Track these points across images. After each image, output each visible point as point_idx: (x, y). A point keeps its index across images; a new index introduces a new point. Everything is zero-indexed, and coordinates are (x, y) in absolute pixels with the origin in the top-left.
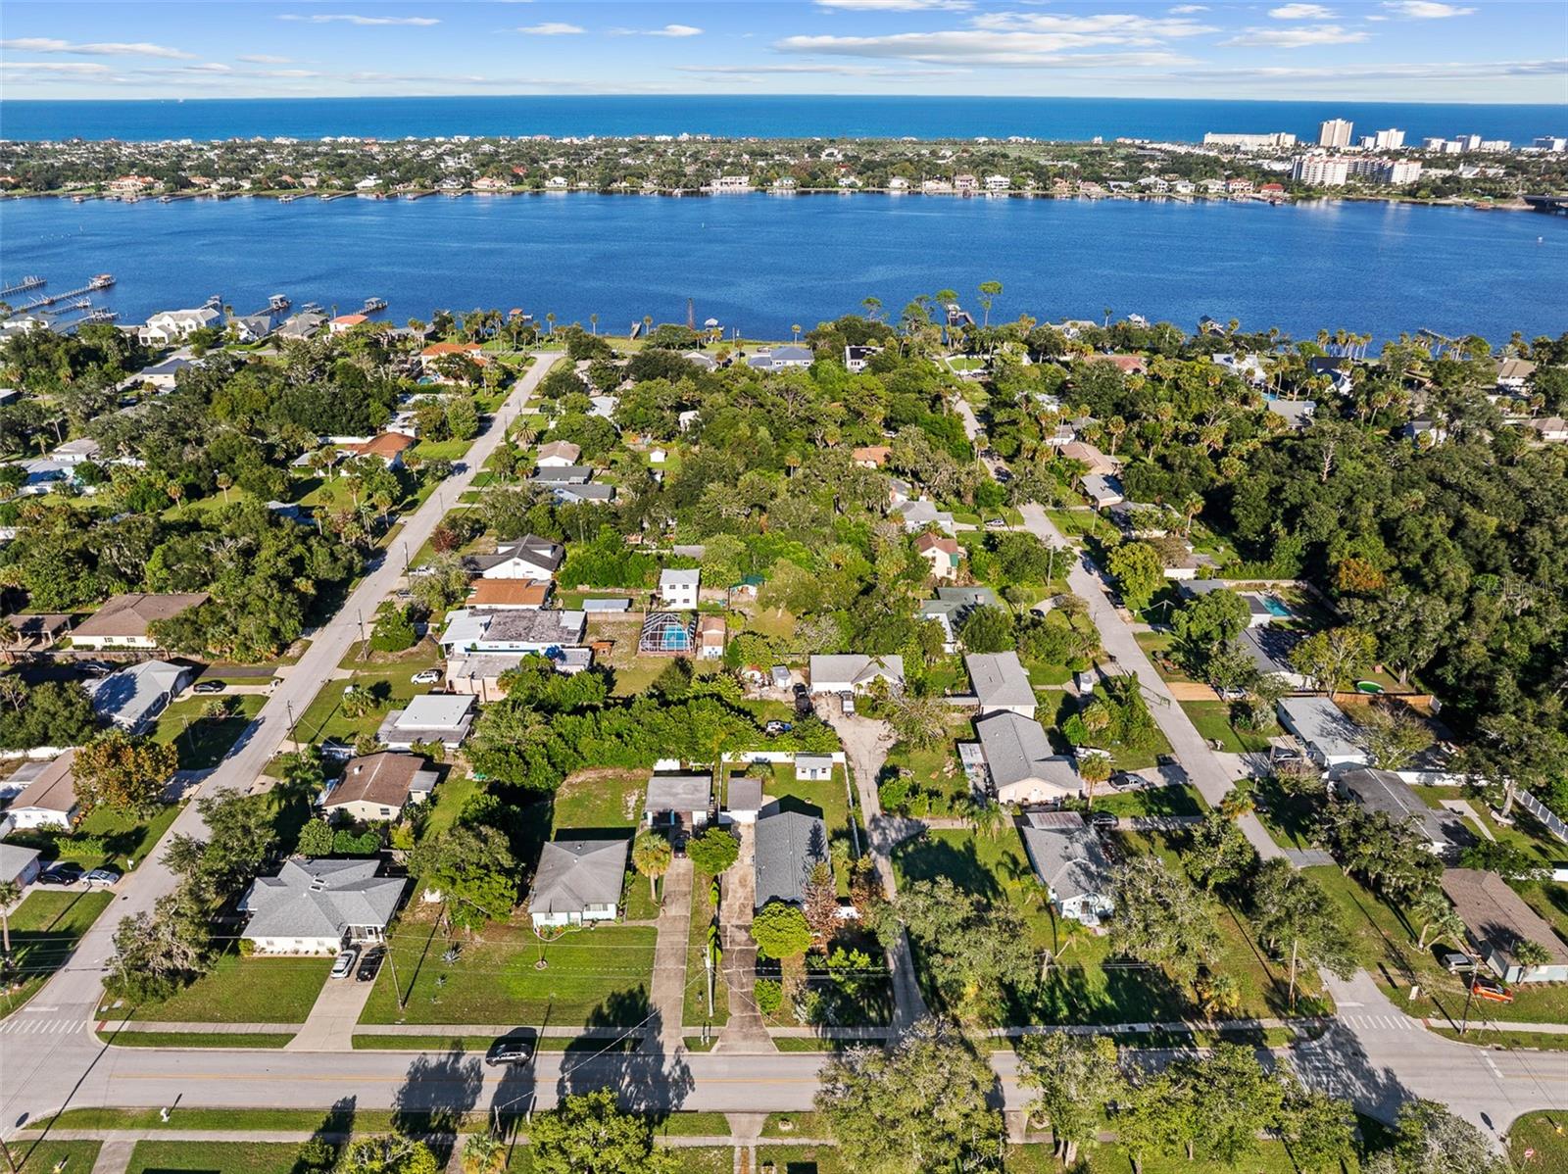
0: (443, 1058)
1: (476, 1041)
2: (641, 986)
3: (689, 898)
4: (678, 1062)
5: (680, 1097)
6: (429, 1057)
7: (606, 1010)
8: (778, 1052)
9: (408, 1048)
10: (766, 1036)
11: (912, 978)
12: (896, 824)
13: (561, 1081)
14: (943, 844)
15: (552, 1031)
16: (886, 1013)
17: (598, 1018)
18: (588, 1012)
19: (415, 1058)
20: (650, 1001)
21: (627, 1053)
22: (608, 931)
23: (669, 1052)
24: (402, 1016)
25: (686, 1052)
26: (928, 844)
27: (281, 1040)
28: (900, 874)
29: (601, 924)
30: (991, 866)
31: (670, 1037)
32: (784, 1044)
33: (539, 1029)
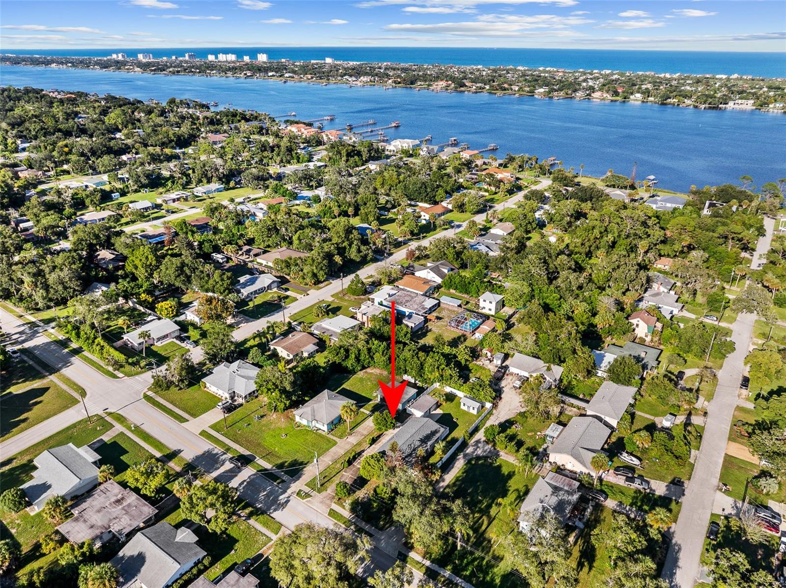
0: (219, 452)
1: (235, 452)
2: (308, 462)
4: (289, 497)
5: (275, 510)
6: (216, 449)
7: (286, 464)
8: (327, 515)
9: (213, 443)
10: (330, 506)
12: (486, 448)
13: (245, 481)
14: (500, 467)
15: (261, 462)
17: (280, 466)
18: (278, 461)
19: (211, 447)
20: (305, 469)
21: (275, 483)
22: (320, 436)
23: (289, 491)
24: (224, 430)
25: (295, 495)
26: (491, 464)
27: (183, 420)
28: (463, 471)
29: (320, 431)
30: (511, 489)
31: (295, 487)
32: (332, 513)
33: (258, 458)
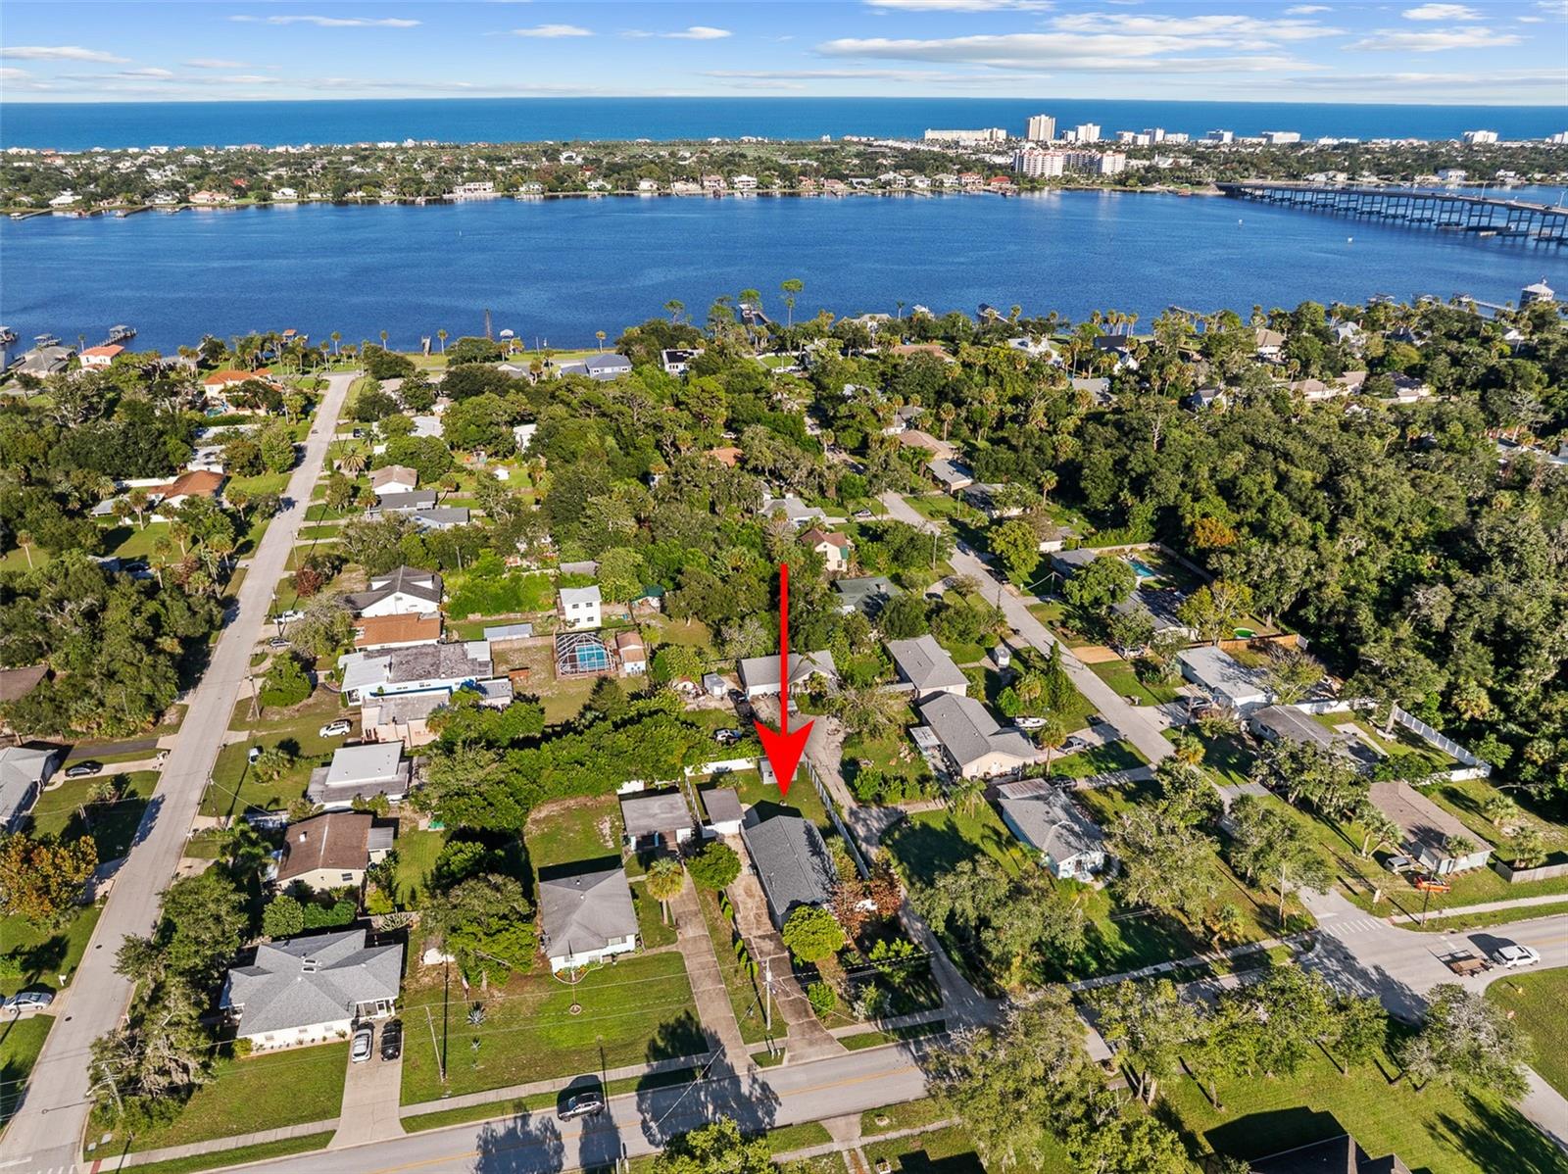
0: (511, 1124)
1: (540, 1099)
2: (687, 1013)
3: (701, 916)
5: (769, 1114)
6: (494, 1126)
7: (661, 1044)
8: (847, 1052)
9: (468, 1120)
10: (830, 1038)
11: (944, 959)
12: (874, 814)
13: (644, 1123)
15: (614, 1074)
16: (934, 995)
17: (656, 1052)
18: (643, 1048)
20: (703, 1025)
21: (699, 1081)
22: (631, 963)
23: (741, 1072)
24: (446, 1088)
25: (758, 1069)
27: (321, 1140)
29: (621, 958)
30: (976, 839)
31: (737, 1057)
32: (851, 1043)
